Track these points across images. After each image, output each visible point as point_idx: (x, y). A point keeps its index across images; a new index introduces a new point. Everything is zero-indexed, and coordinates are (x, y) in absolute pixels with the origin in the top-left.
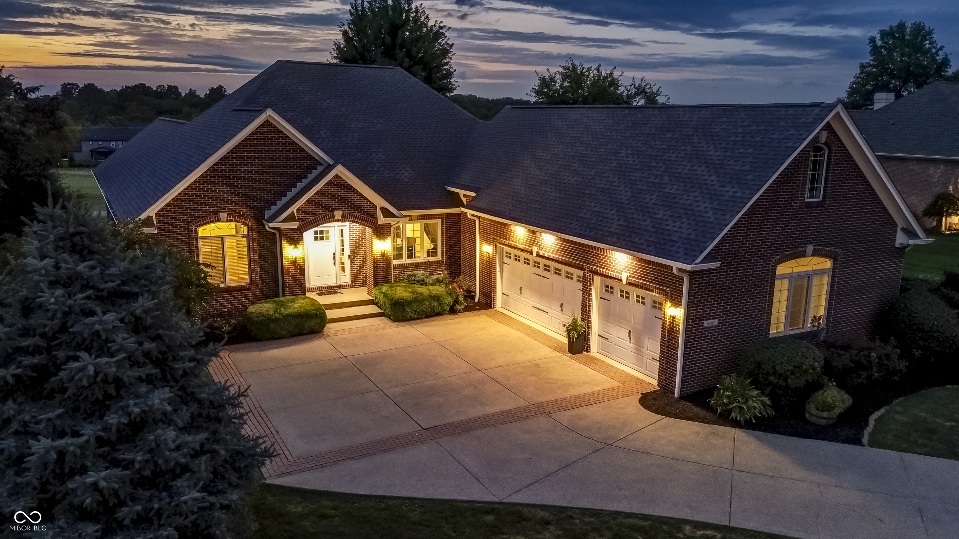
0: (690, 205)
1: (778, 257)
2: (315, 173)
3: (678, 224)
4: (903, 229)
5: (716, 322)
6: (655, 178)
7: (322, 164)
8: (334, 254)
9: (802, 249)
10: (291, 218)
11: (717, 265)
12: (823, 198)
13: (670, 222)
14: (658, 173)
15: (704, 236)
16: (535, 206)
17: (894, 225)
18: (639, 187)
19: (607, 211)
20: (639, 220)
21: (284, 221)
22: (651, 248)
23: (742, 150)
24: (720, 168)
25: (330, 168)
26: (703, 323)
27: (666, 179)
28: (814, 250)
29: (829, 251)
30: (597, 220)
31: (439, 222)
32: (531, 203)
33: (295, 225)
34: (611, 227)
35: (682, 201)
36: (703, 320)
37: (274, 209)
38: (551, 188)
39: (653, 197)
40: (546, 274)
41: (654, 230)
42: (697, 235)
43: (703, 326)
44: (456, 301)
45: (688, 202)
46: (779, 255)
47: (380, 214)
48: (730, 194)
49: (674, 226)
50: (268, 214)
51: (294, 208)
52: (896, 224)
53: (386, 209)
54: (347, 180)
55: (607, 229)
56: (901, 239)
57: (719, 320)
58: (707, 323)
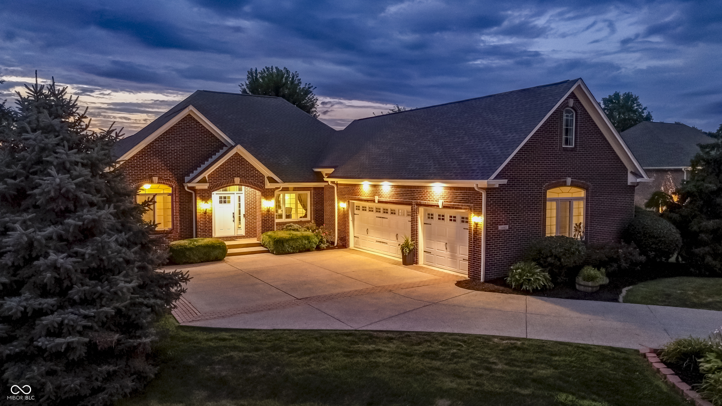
0: (483, 149)
1: (547, 184)
2: (221, 152)
3: (476, 160)
4: (631, 172)
5: (507, 227)
6: (459, 139)
7: (226, 146)
8: (233, 214)
9: (563, 180)
10: (203, 181)
11: (505, 181)
12: (575, 146)
13: (471, 160)
14: (460, 136)
15: (495, 164)
16: (376, 168)
17: (625, 169)
18: (448, 145)
19: (426, 162)
20: (449, 163)
21: (199, 182)
22: (458, 177)
23: (517, 114)
24: (502, 126)
25: (232, 147)
26: (498, 227)
27: (466, 138)
28: (572, 182)
29: (583, 183)
30: (420, 168)
31: (308, 193)
32: (373, 168)
33: (206, 186)
34: (430, 171)
35: (478, 148)
36: (498, 225)
37: (192, 175)
38: (387, 157)
39: (458, 149)
40: (385, 215)
41: (460, 166)
42: (490, 164)
43: (498, 229)
44: (321, 241)
45: (483, 147)
46: (547, 182)
47: (267, 181)
48: (510, 138)
49: (474, 162)
50: (187, 179)
51: (206, 174)
52: (627, 169)
53: (272, 178)
54: (244, 157)
55: (426, 172)
56: (631, 179)
57: (509, 226)
58: (500, 228)
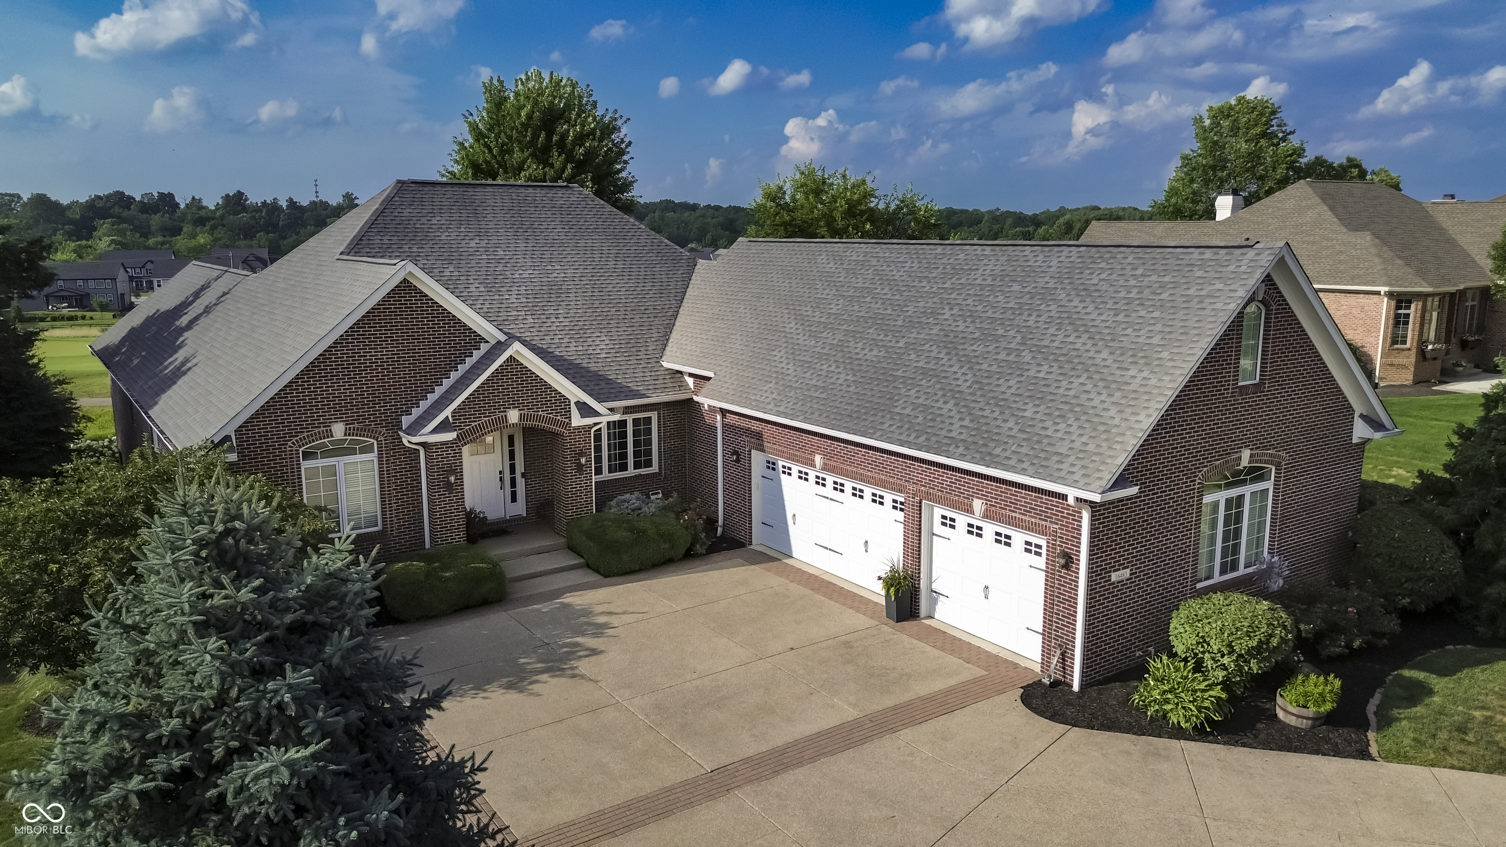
0: (1075, 397)
1: (1205, 469)
2: (477, 355)
3: (1062, 426)
4: (1362, 416)
5: (1126, 573)
6: (1008, 355)
7: (488, 342)
8: (500, 473)
9: (1236, 456)
10: (443, 427)
11: (1133, 490)
12: (1260, 379)
13: (1048, 424)
14: (1012, 346)
15: (1110, 448)
16: (816, 395)
17: (1350, 410)
18: (985, 366)
19: (939, 405)
20: (996, 419)
21: (435, 431)
23: (1143, 313)
24: (1113, 340)
25: (500, 346)
26: (1110, 576)
27: (1027, 357)
28: (1251, 456)
29: (1271, 455)
30: (925, 418)
31: (654, 415)
33: (451, 436)
34: (950, 431)
35: (1061, 391)
36: (1110, 572)
37: (416, 412)
39: (1011, 383)
40: (837, 495)
41: (1025, 436)
43: (1110, 580)
44: (695, 540)
45: (1072, 393)
46: (1206, 466)
47: (575, 412)
48: (1138, 380)
49: (1057, 431)
50: (406, 421)
51: (448, 412)
52: (1353, 410)
53: (585, 403)
54: (526, 364)
55: (944, 433)
56: (1360, 431)
57: (1131, 570)
58: (1114, 577)
